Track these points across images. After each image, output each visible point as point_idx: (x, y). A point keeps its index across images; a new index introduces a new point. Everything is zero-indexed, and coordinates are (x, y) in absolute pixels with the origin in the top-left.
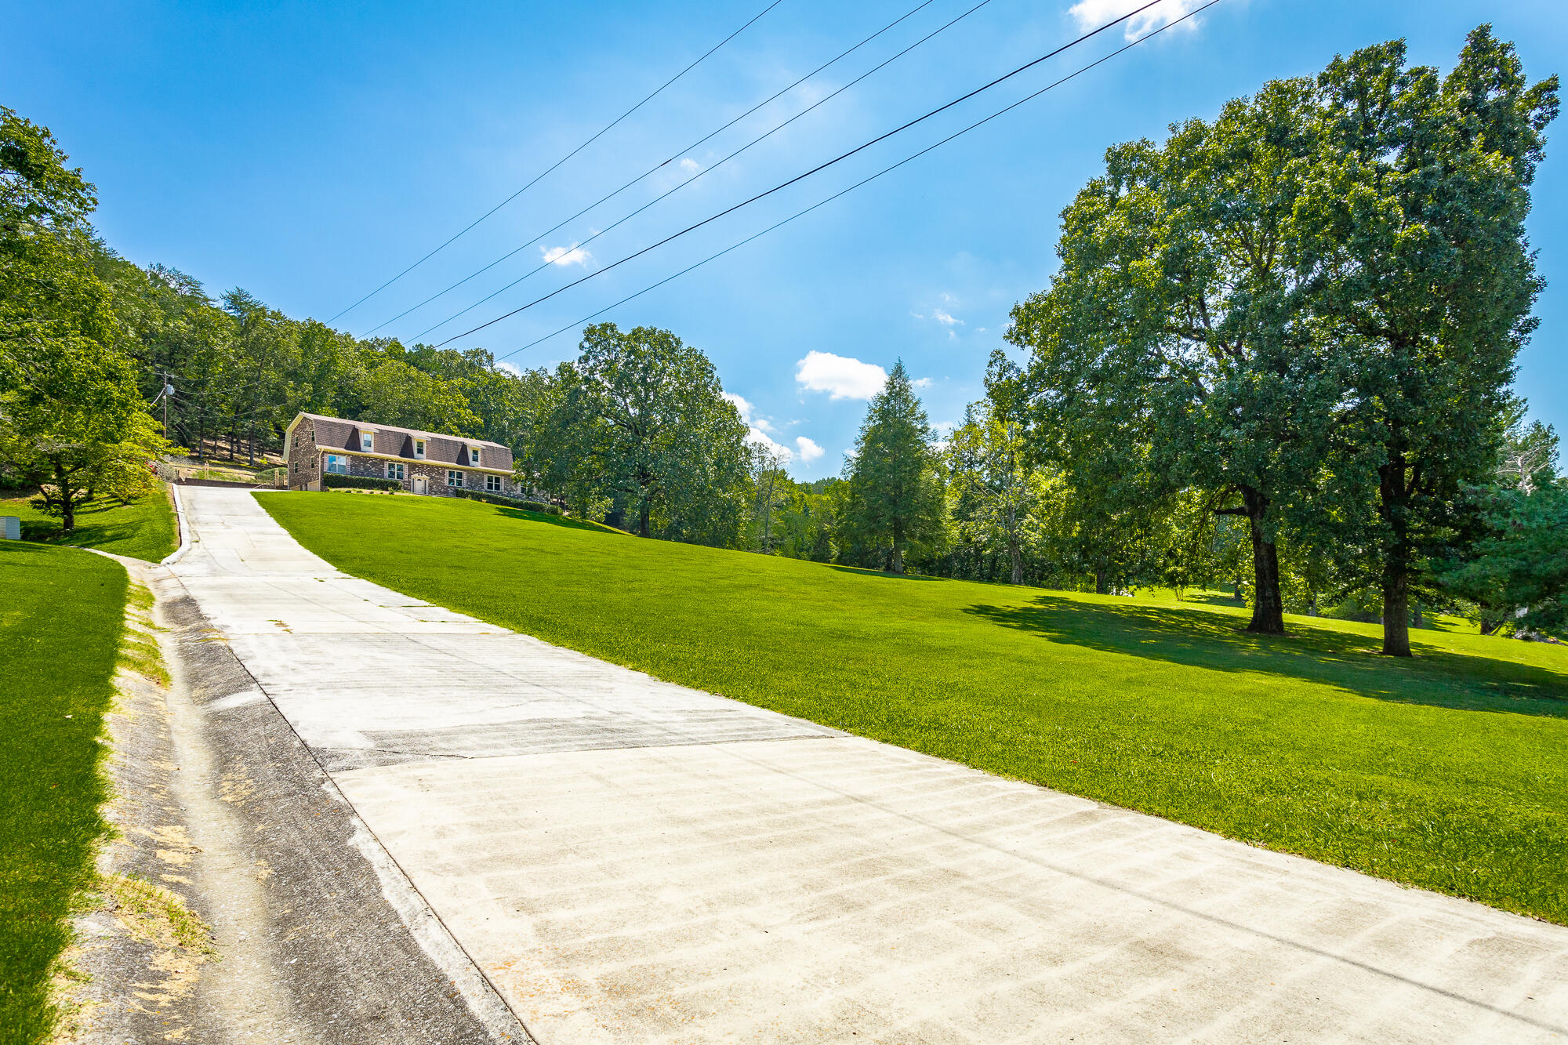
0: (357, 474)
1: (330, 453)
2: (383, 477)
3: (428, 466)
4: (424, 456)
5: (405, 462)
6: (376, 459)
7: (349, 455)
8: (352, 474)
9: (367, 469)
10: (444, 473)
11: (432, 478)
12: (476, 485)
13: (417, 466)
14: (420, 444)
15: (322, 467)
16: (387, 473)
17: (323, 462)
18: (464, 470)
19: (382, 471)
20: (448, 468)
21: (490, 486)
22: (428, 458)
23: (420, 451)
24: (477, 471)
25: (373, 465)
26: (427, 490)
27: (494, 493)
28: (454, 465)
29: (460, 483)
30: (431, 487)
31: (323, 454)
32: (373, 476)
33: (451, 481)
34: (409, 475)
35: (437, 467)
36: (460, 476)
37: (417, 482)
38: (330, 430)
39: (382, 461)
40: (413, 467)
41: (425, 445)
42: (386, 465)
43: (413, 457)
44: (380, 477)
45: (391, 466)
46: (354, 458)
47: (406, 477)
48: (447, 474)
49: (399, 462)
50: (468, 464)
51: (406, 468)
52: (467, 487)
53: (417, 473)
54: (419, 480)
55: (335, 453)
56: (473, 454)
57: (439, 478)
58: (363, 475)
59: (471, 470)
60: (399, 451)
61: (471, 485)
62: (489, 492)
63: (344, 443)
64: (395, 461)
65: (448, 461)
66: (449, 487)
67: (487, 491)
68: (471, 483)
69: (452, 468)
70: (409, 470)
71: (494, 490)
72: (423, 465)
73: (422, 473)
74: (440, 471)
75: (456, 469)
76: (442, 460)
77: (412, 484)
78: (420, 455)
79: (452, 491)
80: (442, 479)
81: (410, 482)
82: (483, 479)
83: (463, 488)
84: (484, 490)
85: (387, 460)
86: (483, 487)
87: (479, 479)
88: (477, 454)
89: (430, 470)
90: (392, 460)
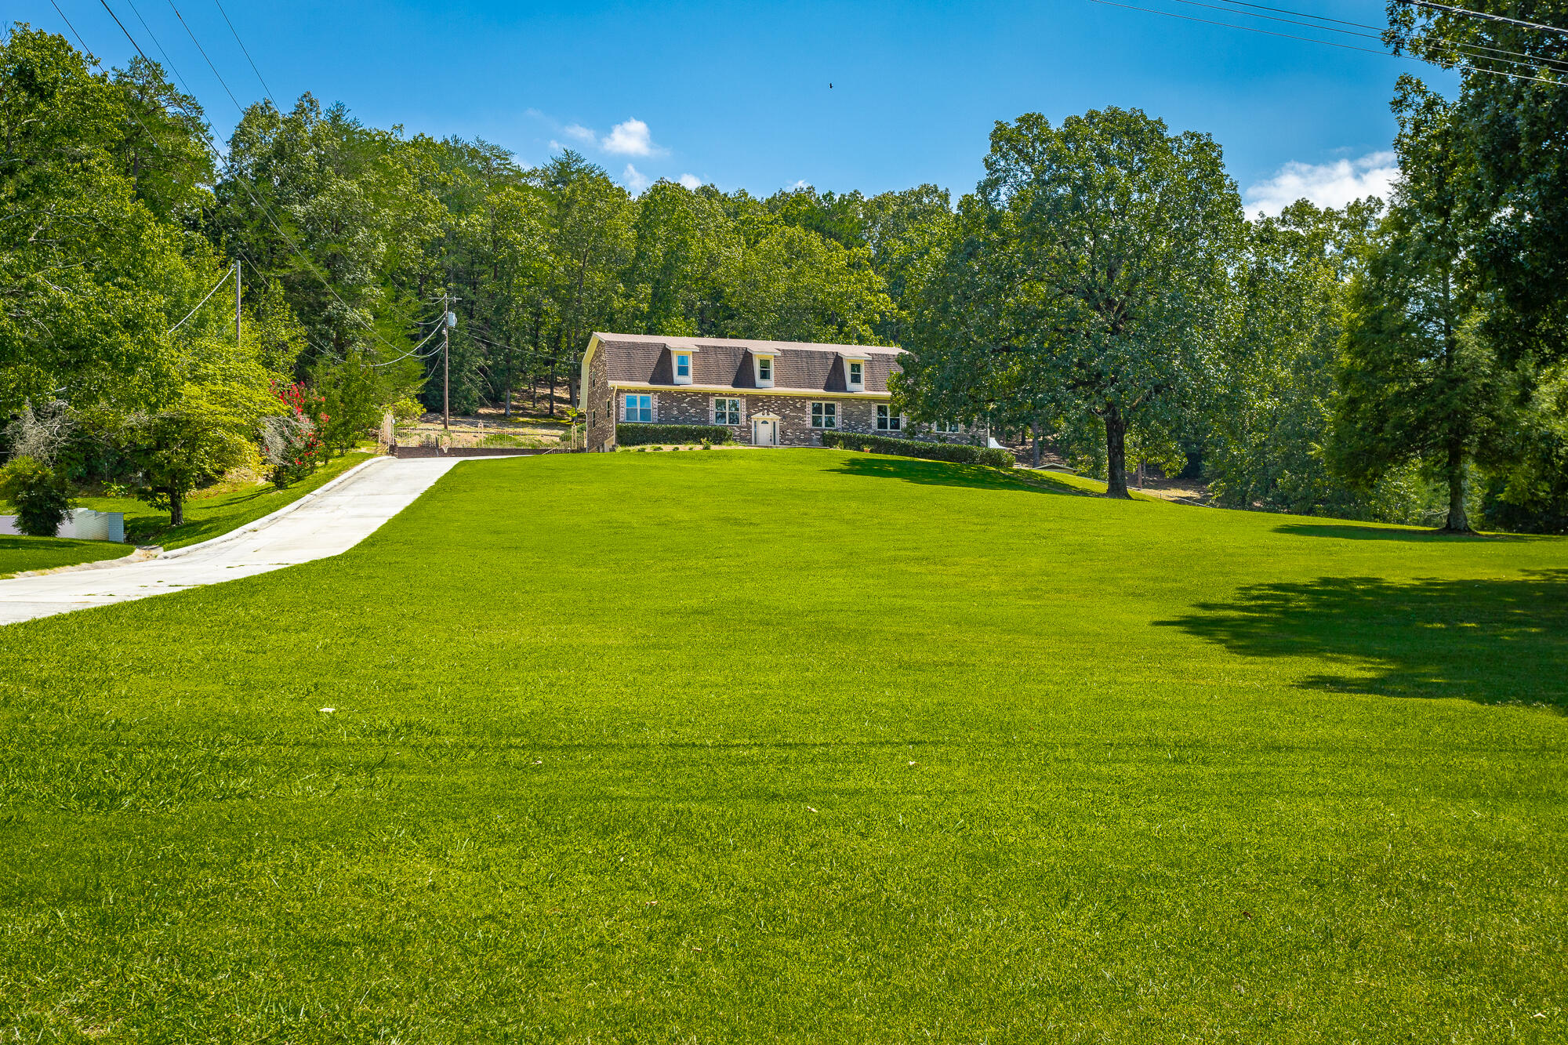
0: (668, 421)
1: (629, 391)
2: (707, 422)
3: (778, 397)
4: (771, 382)
5: (741, 396)
6: (696, 394)
7: (656, 392)
8: (660, 421)
9: (682, 411)
10: (803, 409)
11: (784, 417)
12: (858, 423)
13: (761, 400)
14: (765, 364)
15: (618, 414)
16: (712, 417)
17: (618, 407)
18: (838, 400)
19: (705, 412)
20: (810, 398)
21: (882, 424)
22: (777, 385)
23: (765, 375)
24: (861, 400)
25: (692, 404)
26: (778, 437)
27: (889, 435)
28: (820, 392)
29: (830, 423)
30: (783, 432)
31: (618, 395)
32: (693, 423)
33: (816, 422)
34: (748, 416)
35: (793, 398)
36: (830, 409)
37: (761, 426)
38: (629, 355)
39: (706, 396)
40: (754, 402)
41: (772, 363)
42: (712, 401)
43: (753, 386)
44: (704, 422)
45: (720, 404)
46: (663, 396)
47: (743, 420)
48: (809, 409)
49: (732, 395)
50: (844, 389)
51: (742, 405)
52: (843, 429)
53: (760, 411)
54: (765, 422)
55: (635, 392)
56: (853, 370)
57: (797, 417)
58: (676, 422)
59: (849, 399)
60: (732, 378)
61: (850, 425)
62: (879, 433)
63: (650, 374)
64: (726, 395)
65: (811, 387)
66: (812, 431)
67: (875, 433)
68: (850, 421)
69: (817, 399)
70: (748, 408)
71: (889, 429)
72: (770, 397)
73: (768, 411)
74: (798, 405)
75: (824, 399)
76: (800, 387)
77: (753, 430)
78: (765, 382)
79: (815, 437)
80: (800, 418)
81: (749, 427)
82: (870, 412)
83: (837, 430)
84: (871, 431)
85: (713, 395)
86: (870, 426)
87: (863, 413)
88: (859, 371)
89: (782, 404)
90: (721, 395)
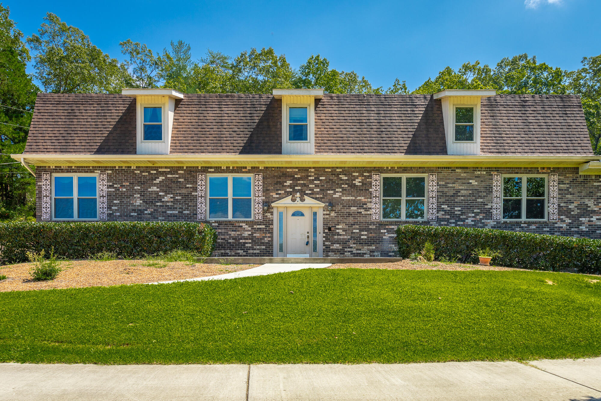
0: (128, 217)
1: (61, 170)
2: (193, 216)
3: (320, 171)
4: (309, 145)
5: (254, 170)
6: (174, 170)
7: (103, 169)
8: (112, 217)
9: (149, 201)
10: (365, 188)
11: (331, 204)
12: (468, 207)
13: (291, 176)
15: (39, 207)
16: (204, 208)
17: (39, 195)
18: (430, 170)
19: (191, 200)
20: (379, 170)
21: (511, 211)
22: (320, 148)
23: (298, 133)
24: (473, 169)
25: (167, 187)
26: (320, 238)
27: (525, 229)
28: (399, 158)
29: (415, 211)
30: (329, 229)
31: (39, 175)
32: (168, 218)
33: (389, 210)
34: (267, 205)
35: (348, 171)
36: (416, 187)
37: (289, 221)
39: (193, 173)
40: (277, 179)
42: (204, 182)
43: (278, 152)
44: (188, 218)
45: (218, 185)
46: (118, 174)
47: (257, 212)
48: (377, 188)
49: (239, 170)
50: (443, 151)
51: (257, 185)
52: (439, 220)
53: (288, 194)
54: (298, 214)
55: (69, 170)
56: (458, 119)
57: (355, 203)
58: (140, 218)
59: (450, 169)
60: (242, 142)
61: (451, 213)
62: (506, 226)
63: (99, 140)
64: (228, 170)
65: (382, 151)
66: (381, 225)
67: (498, 226)
68: (452, 207)
69: (393, 170)
70: (266, 191)
71: (524, 218)
72: (306, 169)
73: (303, 193)
74: (357, 182)
75: (405, 170)
76: (362, 151)
77: (275, 227)
78: (298, 145)
79: (387, 237)
80: (361, 205)
81: (269, 223)
82: (489, 190)
83: (427, 223)
84: (491, 223)
85: (205, 170)
86: (488, 214)
87: (476, 193)
88: (470, 119)
89: (328, 181)
90: (218, 170)
